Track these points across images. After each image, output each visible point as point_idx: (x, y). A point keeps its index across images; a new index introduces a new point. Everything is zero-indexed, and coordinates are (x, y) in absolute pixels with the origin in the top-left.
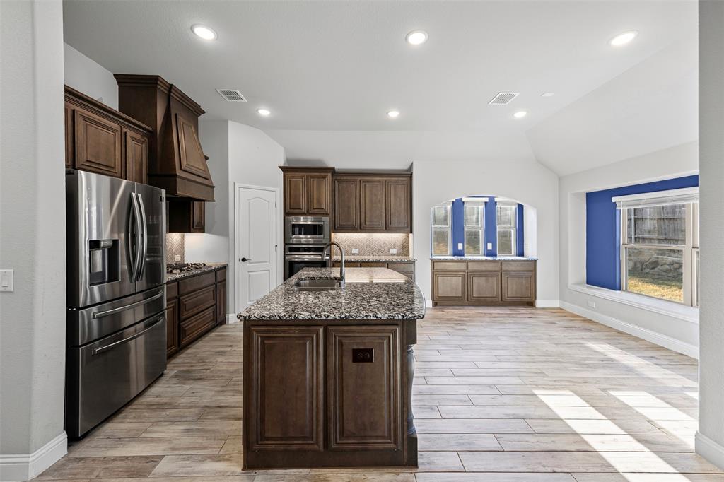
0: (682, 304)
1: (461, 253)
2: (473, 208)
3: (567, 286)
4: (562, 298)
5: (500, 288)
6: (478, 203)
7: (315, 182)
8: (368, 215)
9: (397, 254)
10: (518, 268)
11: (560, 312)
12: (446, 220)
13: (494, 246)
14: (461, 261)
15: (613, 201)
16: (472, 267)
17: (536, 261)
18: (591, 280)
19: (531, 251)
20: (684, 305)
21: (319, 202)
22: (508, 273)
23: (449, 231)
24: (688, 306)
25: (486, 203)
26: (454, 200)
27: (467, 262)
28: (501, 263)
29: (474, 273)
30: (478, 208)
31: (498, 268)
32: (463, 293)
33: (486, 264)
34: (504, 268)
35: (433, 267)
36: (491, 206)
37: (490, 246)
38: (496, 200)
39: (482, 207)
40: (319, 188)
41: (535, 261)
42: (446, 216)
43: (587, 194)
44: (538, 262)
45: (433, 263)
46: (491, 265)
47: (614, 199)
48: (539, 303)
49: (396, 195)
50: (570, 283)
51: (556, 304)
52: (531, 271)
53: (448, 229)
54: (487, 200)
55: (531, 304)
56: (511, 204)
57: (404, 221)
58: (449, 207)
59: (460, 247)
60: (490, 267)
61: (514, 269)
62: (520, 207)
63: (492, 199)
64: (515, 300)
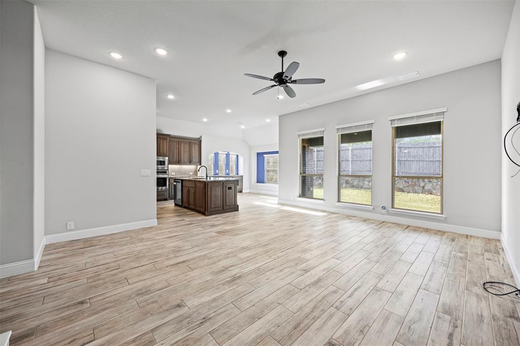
4: (250, 189)
6: (224, 154)
7: (161, 140)
8: (182, 157)
11: (250, 193)
12: (212, 160)
13: (229, 171)
15: (264, 156)
18: (258, 182)
19: (241, 173)
21: (163, 150)
23: (213, 165)
25: (226, 154)
26: (215, 152)
30: (223, 156)
36: (228, 155)
37: (227, 171)
38: (230, 153)
39: (225, 156)
40: (163, 144)
41: (242, 176)
43: (257, 153)
48: (243, 192)
49: (194, 148)
50: (252, 184)
51: (248, 191)
52: (241, 180)
55: (241, 192)
56: (234, 155)
57: (197, 160)
58: (213, 155)
59: (217, 171)
62: (237, 156)
63: (228, 152)
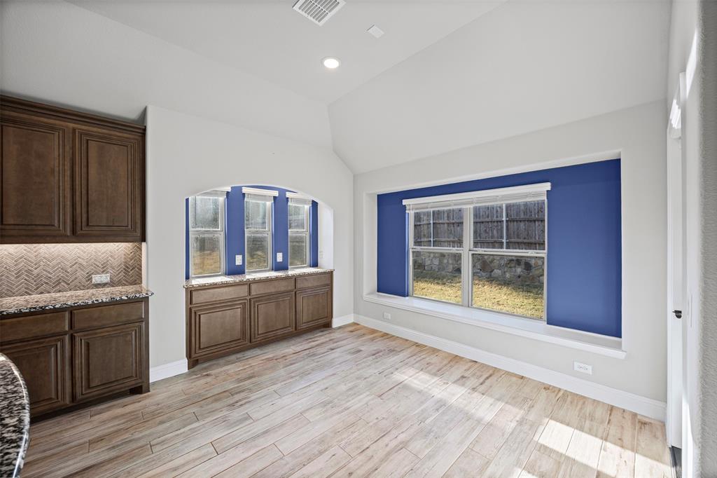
0: (459, 305)
1: (240, 271)
2: (258, 205)
3: (362, 297)
4: (356, 311)
5: (294, 313)
6: (264, 197)
9: (112, 284)
10: (315, 284)
12: (215, 220)
13: (285, 257)
14: (241, 284)
15: (404, 204)
16: (256, 290)
17: (332, 272)
18: (380, 289)
20: (462, 306)
22: (303, 290)
23: (221, 238)
24: (465, 306)
25: (275, 198)
26: (229, 189)
27: (249, 284)
28: (295, 278)
29: (259, 298)
30: (265, 205)
31: (291, 287)
32: (243, 333)
33: (276, 283)
34: (298, 286)
35: (190, 299)
36: (281, 203)
37: (280, 257)
38: (288, 195)
39: (269, 204)
42: (216, 213)
43: (378, 195)
44: (334, 273)
45: (190, 292)
46: (284, 283)
47: (405, 202)
48: (336, 321)
50: (364, 294)
51: (351, 319)
52: (328, 285)
53: (220, 233)
54: (276, 193)
55: (328, 325)
56: (304, 202)
58: (222, 199)
59: (239, 260)
60: (282, 287)
61: (310, 285)
62: (315, 205)
63: (282, 193)
64: (311, 324)
